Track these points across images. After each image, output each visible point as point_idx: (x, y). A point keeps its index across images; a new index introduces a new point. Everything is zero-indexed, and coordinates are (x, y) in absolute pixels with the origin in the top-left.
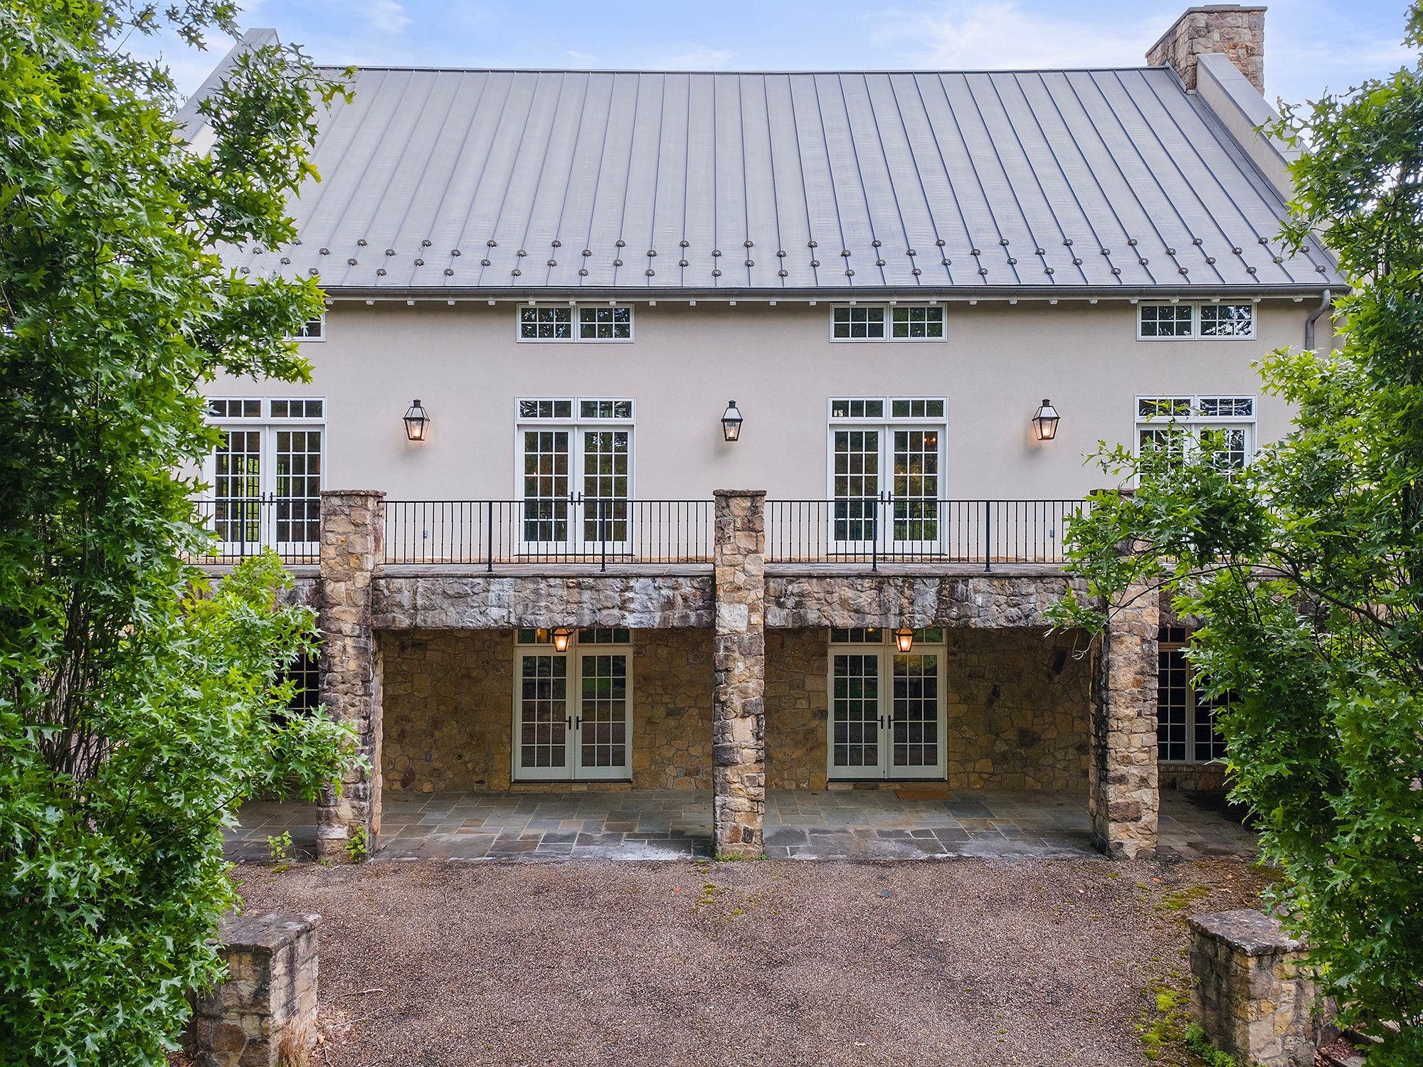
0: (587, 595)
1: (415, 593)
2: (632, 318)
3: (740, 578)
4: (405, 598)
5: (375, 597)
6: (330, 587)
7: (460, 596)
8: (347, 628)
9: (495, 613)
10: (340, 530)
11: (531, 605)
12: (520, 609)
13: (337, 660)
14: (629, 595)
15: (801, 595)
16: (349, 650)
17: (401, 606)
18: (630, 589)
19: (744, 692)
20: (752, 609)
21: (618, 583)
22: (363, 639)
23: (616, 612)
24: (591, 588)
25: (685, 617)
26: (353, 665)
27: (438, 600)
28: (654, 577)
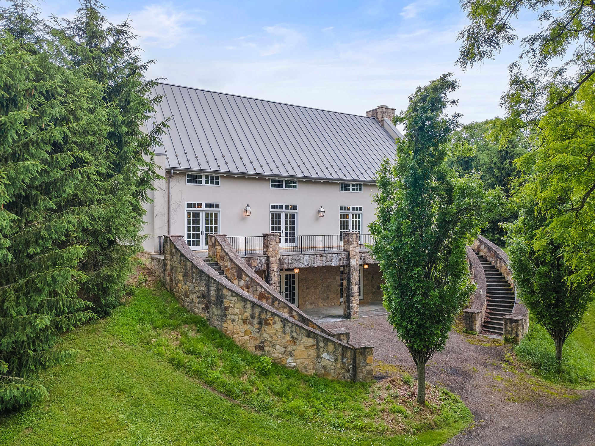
0: (324, 258)
1: (289, 259)
2: (297, 183)
3: (355, 253)
4: (286, 261)
5: (281, 262)
6: (271, 259)
7: (298, 260)
8: (275, 269)
9: (306, 264)
10: (273, 244)
11: (313, 261)
12: (311, 262)
13: (273, 278)
14: (333, 258)
15: (365, 256)
16: (276, 275)
17: (286, 263)
18: (332, 256)
19: (355, 279)
20: (357, 260)
21: (330, 255)
22: (278, 272)
23: (330, 262)
24: (325, 257)
25: (343, 263)
26: (276, 279)
27: (294, 261)
28: (337, 253)
